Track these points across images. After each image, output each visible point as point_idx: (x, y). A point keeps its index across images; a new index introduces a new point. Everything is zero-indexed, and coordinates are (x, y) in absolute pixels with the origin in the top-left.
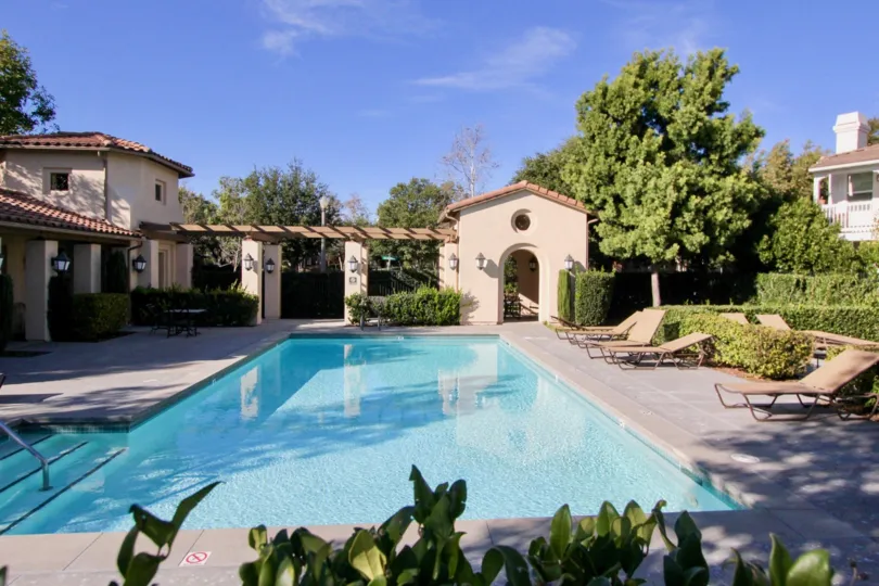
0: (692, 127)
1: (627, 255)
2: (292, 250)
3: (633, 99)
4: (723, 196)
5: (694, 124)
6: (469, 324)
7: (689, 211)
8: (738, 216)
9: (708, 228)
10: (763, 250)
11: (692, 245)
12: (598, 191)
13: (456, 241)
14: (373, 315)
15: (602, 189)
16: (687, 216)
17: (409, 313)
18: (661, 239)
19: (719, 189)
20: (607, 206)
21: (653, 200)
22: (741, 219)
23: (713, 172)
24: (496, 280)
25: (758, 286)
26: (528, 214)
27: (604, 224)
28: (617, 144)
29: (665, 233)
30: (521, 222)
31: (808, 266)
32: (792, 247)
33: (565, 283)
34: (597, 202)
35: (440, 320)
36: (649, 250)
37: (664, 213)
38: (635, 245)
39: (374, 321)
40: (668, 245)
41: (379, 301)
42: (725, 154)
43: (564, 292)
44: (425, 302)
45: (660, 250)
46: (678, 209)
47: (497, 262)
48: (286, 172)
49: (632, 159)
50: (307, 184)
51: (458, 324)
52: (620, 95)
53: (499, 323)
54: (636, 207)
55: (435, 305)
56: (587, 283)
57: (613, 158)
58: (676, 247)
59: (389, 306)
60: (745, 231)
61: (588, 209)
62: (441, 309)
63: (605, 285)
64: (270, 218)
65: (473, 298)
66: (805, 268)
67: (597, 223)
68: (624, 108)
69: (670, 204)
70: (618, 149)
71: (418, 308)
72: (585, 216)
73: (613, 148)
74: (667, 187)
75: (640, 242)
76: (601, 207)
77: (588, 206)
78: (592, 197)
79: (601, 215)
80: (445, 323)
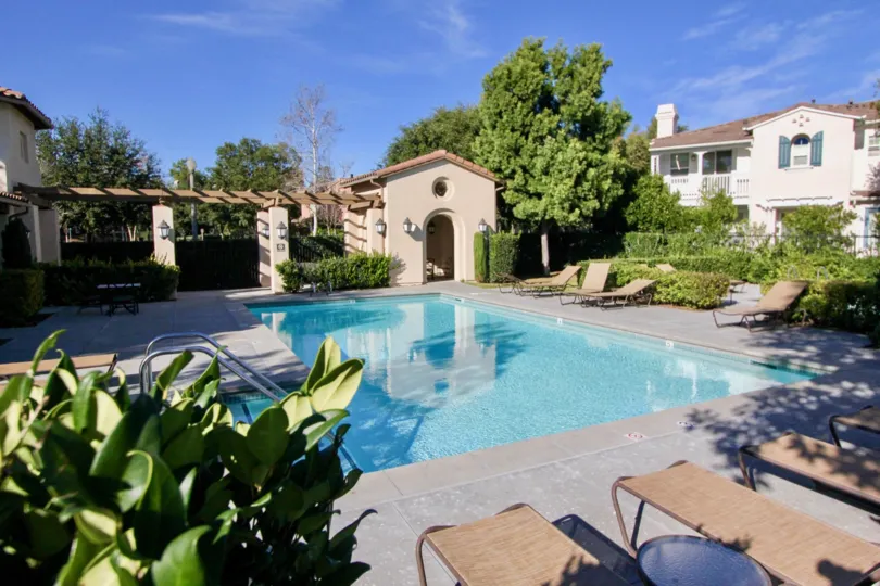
0: (586, 110)
1: (538, 218)
2: (107, 216)
3: (535, 81)
4: (607, 169)
5: (589, 107)
6: (397, 285)
7: (587, 181)
8: (615, 186)
9: (599, 195)
10: (630, 214)
11: (588, 210)
12: (509, 163)
13: (382, 206)
14: (307, 281)
15: (512, 160)
16: (586, 185)
17: (343, 277)
18: (567, 205)
19: (605, 163)
20: (516, 176)
21: (560, 172)
22: (617, 189)
23: (595, 148)
24: (420, 243)
25: (625, 243)
26: (446, 181)
27: (511, 191)
28: (523, 120)
29: (570, 200)
30: (440, 189)
31: (661, 226)
32: (650, 211)
33: (482, 244)
34: (508, 172)
35: (373, 283)
36: (557, 213)
37: (570, 182)
38: (546, 211)
39: (307, 287)
40: (572, 210)
41: (311, 267)
42: (607, 133)
43: (481, 252)
44: (359, 266)
45: (565, 214)
46: (580, 179)
47: (421, 227)
48: (86, 124)
49: (535, 134)
50: (116, 140)
51: (387, 286)
52: (522, 75)
53: (424, 283)
54: (543, 177)
55: (368, 268)
56: (501, 243)
57: (519, 133)
58: (577, 211)
59: (323, 272)
60: (619, 198)
61: (497, 177)
62: (374, 273)
63: (514, 245)
64: (75, 179)
65: (400, 261)
66: (659, 228)
67: (504, 190)
68: (528, 89)
69: (575, 175)
70: (524, 126)
71: (352, 272)
72: (493, 184)
73: (520, 123)
74: (572, 161)
75: (549, 207)
76: (511, 176)
77: (498, 175)
78: (503, 167)
79: (510, 183)
80: (377, 286)
